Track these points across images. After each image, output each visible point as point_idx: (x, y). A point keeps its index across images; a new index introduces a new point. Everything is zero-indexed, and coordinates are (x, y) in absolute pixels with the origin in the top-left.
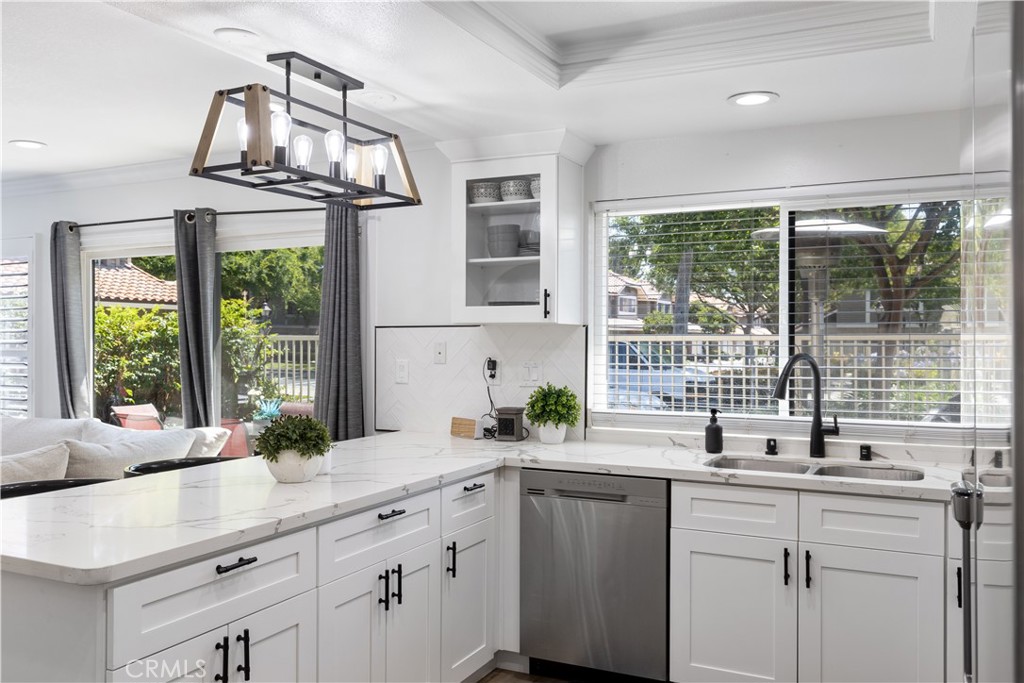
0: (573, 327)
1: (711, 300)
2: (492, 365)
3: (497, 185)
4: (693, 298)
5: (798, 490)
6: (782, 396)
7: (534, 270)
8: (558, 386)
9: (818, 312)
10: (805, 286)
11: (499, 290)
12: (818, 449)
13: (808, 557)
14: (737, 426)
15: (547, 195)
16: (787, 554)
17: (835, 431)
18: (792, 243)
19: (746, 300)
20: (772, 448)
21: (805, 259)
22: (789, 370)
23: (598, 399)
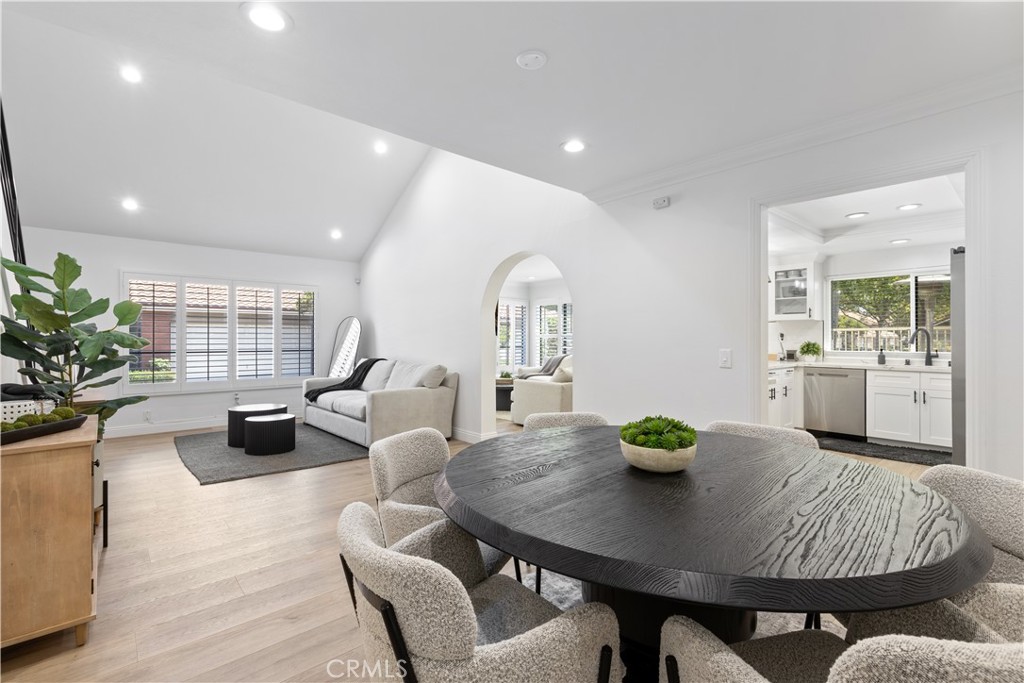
0: (818, 321)
1: (851, 314)
2: (782, 335)
3: (787, 273)
4: (841, 313)
5: (920, 372)
6: (912, 342)
7: (804, 302)
8: (813, 342)
9: (929, 315)
10: (923, 304)
11: (784, 309)
12: (929, 362)
13: (924, 394)
14: (891, 356)
15: (810, 275)
16: (915, 393)
17: (937, 356)
18: (916, 285)
19: (878, 314)
20: (908, 363)
21: (922, 292)
22: (915, 335)
23: (828, 346)
